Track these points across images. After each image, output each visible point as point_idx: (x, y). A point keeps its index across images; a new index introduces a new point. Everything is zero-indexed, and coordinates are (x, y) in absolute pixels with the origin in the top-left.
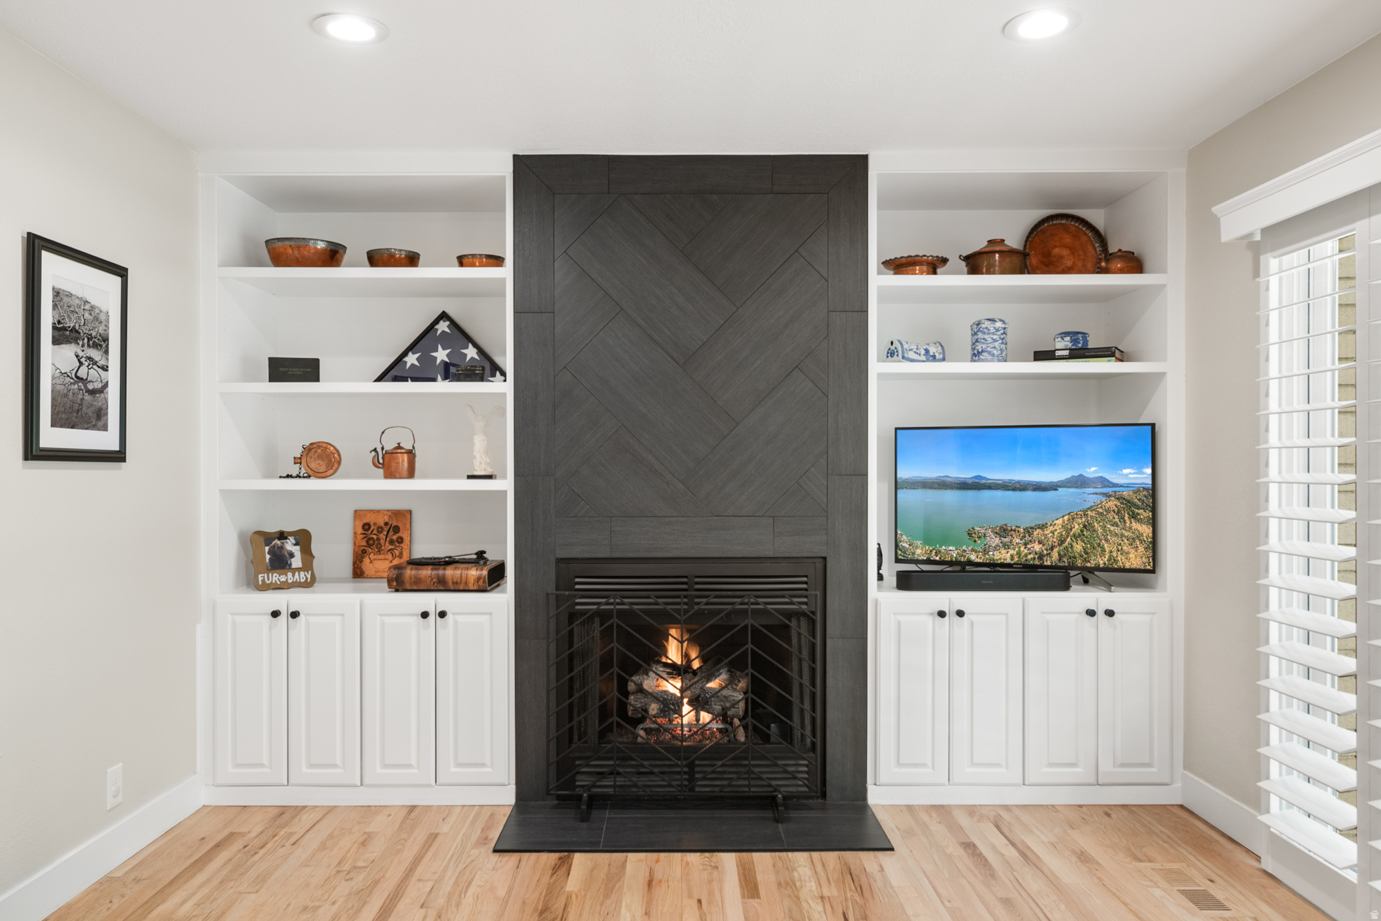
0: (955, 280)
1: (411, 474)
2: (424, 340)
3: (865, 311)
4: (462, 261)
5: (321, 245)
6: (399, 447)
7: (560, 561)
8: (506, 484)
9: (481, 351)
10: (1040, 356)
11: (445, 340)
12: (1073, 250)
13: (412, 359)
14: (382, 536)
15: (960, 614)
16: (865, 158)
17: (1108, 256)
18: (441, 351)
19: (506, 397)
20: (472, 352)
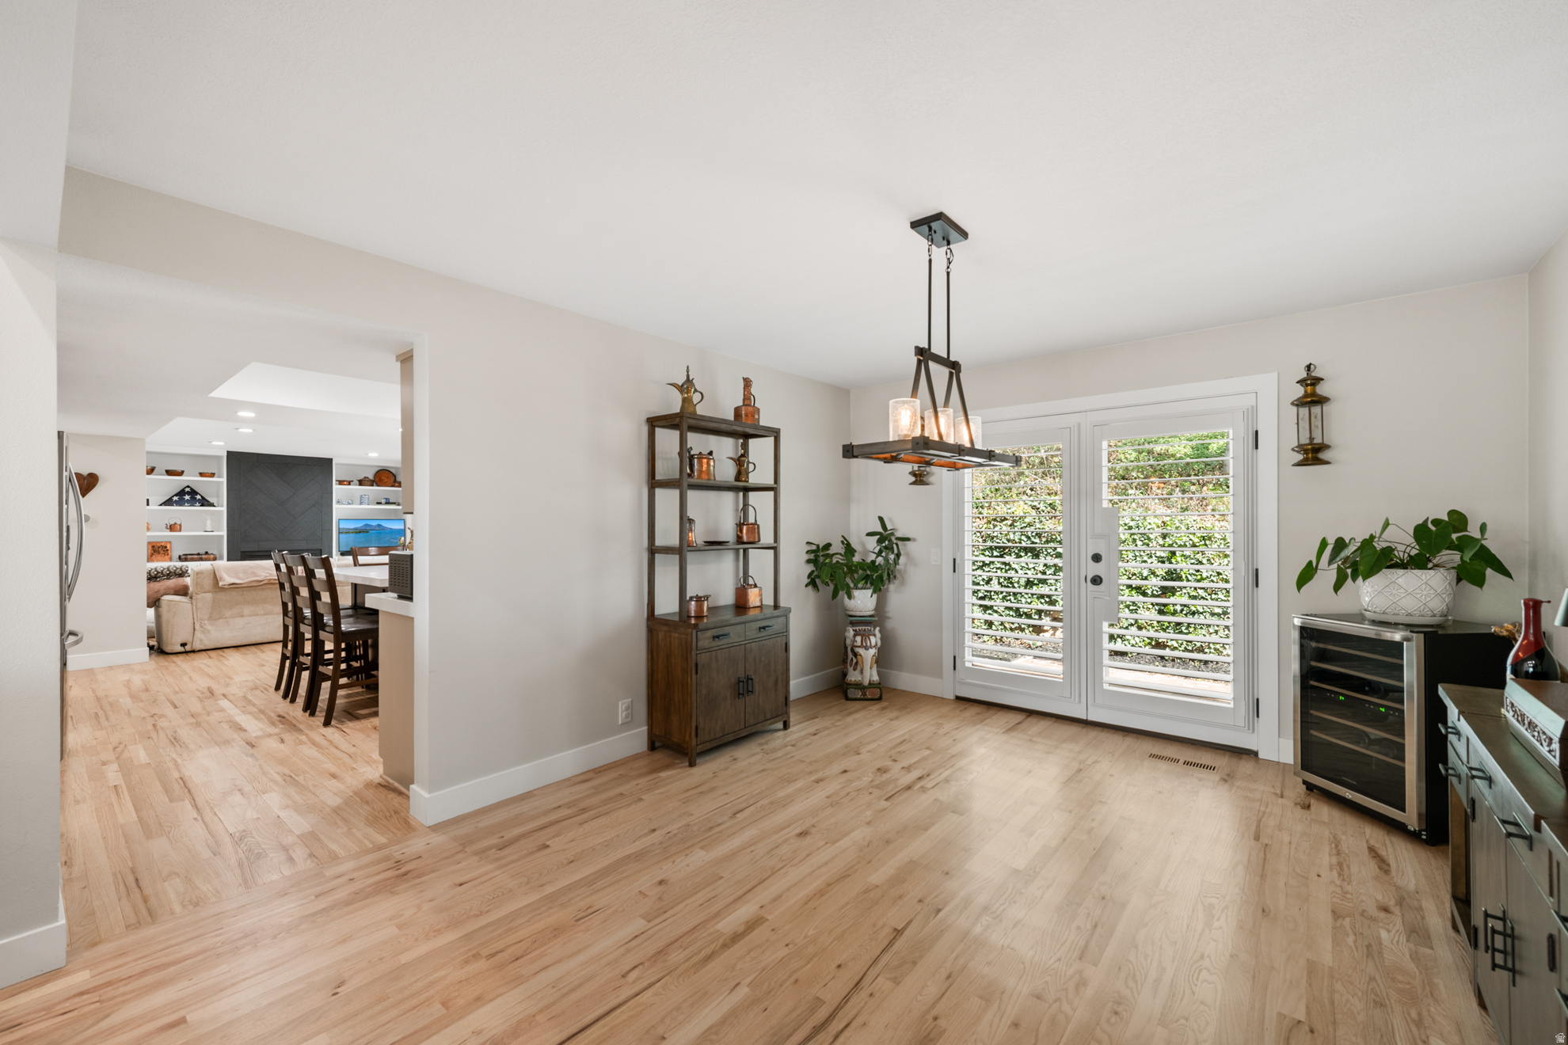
0: (355, 487)
1: (180, 531)
2: (181, 493)
3: (332, 493)
4: (201, 475)
5: (149, 467)
6: (176, 524)
7: (242, 552)
8: (224, 533)
9: (202, 497)
10: (378, 503)
11: (188, 493)
12: (387, 478)
13: (175, 498)
14: (160, 549)
16: (332, 459)
17: (396, 482)
18: (187, 497)
19: (223, 511)
20: (198, 497)
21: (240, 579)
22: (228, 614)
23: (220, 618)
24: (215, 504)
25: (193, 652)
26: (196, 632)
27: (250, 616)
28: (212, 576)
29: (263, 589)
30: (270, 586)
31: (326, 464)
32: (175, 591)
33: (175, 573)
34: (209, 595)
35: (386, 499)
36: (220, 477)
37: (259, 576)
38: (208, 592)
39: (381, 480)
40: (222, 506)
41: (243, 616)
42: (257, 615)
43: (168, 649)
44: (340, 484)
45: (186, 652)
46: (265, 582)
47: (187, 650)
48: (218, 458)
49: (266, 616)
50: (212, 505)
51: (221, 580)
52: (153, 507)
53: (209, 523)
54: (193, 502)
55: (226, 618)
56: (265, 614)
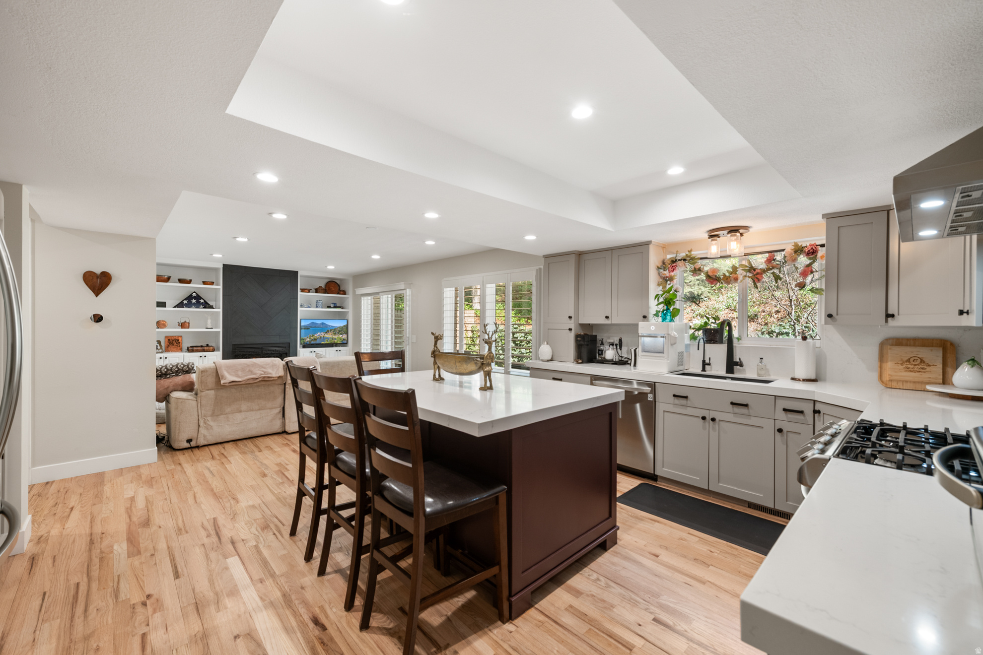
0: (313, 294)
1: (189, 328)
2: (189, 298)
3: (297, 299)
4: (204, 283)
5: (166, 277)
6: (185, 322)
7: (233, 345)
8: (220, 330)
9: (204, 301)
10: (329, 307)
11: (195, 298)
12: (334, 287)
13: (185, 302)
14: (174, 342)
15: (315, 352)
16: (297, 272)
17: (340, 290)
18: (194, 301)
19: (220, 312)
20: (202, 301)
21: (239, 377)
22: (228, 410)
23: (221, 414)
24: (214, 307)
25: (198, 447)
26: (200, 429)
27: (247, 411)
28: (215, 374)
29: (258, 386)
30: (264, 383)
31: (294, 275)
32: (182, 388)
33: (182, 369)
34: (212, 392)
35: (334, 304)
36: (217, 285)
37: (255, 374)
38: (211, 390)
39: (329, 289)
40: (219, 308)
41: (240, 412)
42: (252, 410)
43: (176, 445)
44: (302, 292)
45: (191, 448)
46: (260, 379)
47: (192, 446)
48: (216, 270)
49: (261, 411)
50: (212, 307)
51: (222, 378)
52: (169, 308)
53: (209, 321)
54: (198, 305)
55: (226, 414)
56: (259, 410)
